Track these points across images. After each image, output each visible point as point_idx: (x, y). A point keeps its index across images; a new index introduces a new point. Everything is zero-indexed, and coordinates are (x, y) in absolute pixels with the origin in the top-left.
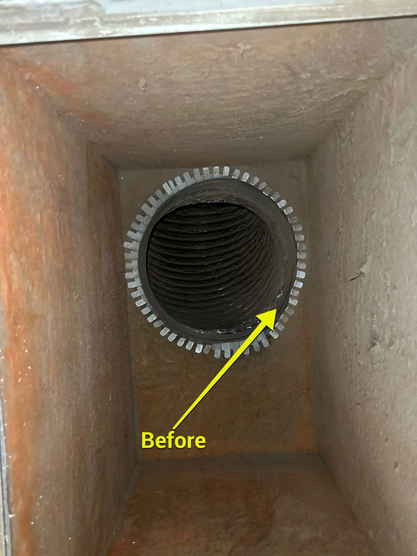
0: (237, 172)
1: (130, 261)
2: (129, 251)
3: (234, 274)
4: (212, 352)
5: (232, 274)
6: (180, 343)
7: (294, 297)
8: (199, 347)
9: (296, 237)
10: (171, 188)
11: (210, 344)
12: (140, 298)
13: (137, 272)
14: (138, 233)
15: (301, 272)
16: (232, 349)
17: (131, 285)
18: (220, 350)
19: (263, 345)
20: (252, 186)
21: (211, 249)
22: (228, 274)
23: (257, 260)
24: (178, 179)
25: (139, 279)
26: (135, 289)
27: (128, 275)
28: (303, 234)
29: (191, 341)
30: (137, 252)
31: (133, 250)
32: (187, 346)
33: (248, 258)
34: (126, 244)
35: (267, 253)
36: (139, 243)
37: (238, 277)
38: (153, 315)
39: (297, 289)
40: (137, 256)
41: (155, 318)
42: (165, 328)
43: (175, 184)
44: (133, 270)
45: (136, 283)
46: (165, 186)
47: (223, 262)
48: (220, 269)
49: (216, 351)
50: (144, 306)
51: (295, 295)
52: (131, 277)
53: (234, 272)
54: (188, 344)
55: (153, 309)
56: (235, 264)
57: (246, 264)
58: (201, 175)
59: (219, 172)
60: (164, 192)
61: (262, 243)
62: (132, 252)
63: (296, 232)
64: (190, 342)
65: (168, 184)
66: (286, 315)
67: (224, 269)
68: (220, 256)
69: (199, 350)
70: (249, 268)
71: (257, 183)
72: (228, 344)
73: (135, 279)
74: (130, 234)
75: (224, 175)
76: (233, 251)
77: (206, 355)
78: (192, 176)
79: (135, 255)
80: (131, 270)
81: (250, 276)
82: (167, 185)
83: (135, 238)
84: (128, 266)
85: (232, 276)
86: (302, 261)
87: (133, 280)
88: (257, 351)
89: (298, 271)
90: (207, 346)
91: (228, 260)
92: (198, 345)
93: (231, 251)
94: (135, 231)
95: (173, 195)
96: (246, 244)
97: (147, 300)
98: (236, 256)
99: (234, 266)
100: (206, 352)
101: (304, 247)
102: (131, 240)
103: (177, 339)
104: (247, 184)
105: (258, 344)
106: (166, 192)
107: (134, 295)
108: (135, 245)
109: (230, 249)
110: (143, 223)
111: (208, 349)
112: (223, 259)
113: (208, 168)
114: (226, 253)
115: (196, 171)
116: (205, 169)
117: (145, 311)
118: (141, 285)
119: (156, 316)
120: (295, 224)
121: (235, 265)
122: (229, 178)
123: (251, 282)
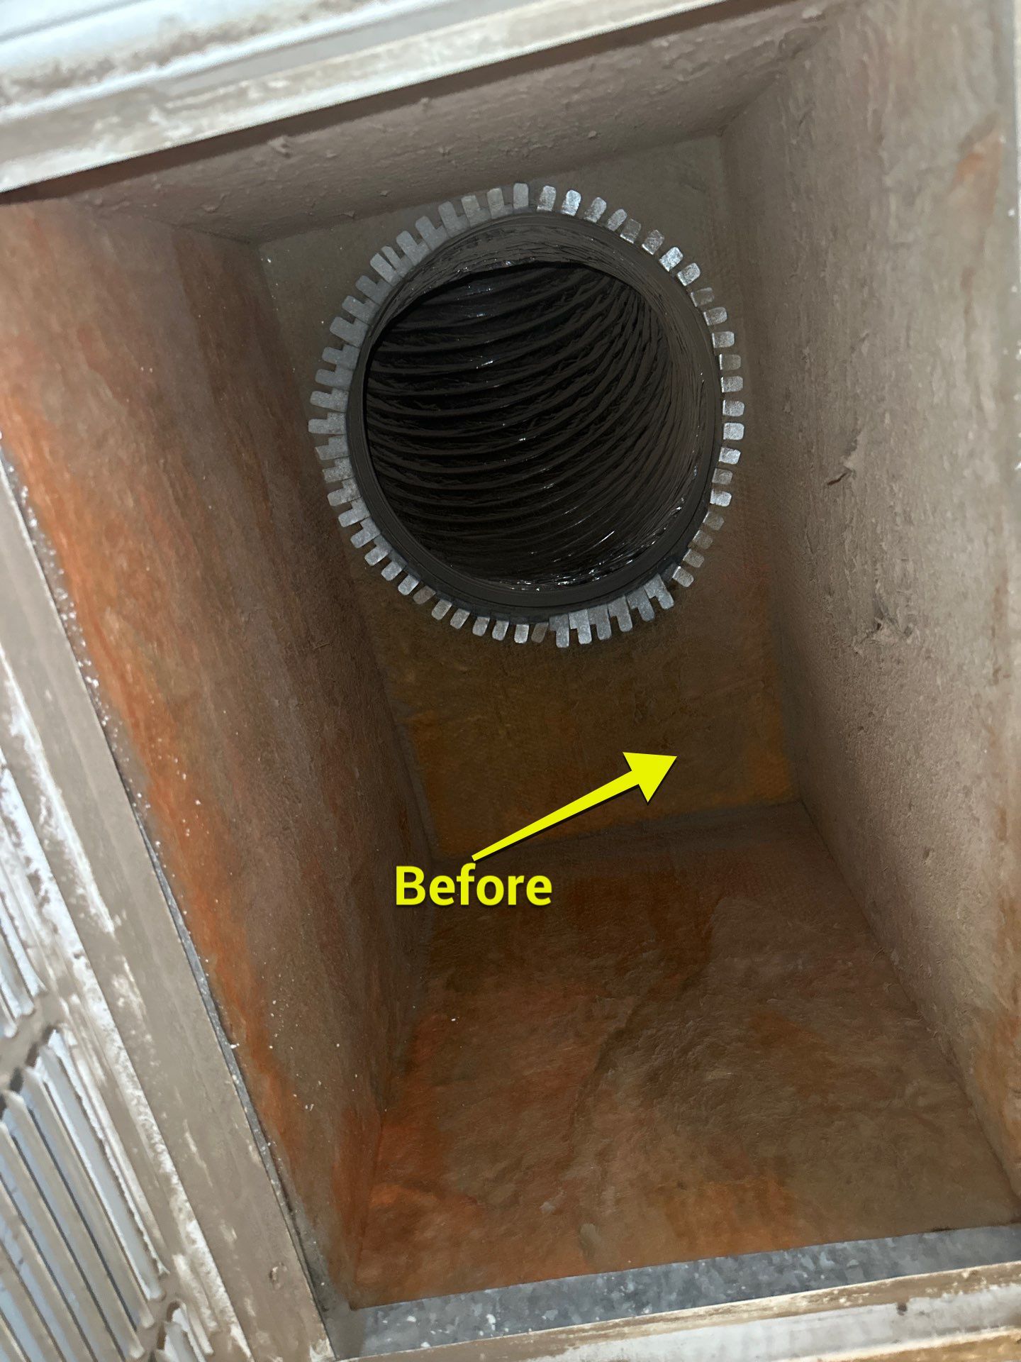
0: (549, 192)
1: (332, 464)
2: (324, 439)
3: (581, 421)
4: (551, 636)
5: (576, 421)
6: (479, 629)
7: (721, 489)
8: (522, 630)
9: (713, 339)
10: (392, 265)
11: (543, 621)
12: (371, 545)
13: (354, 486)
14: (334, 391)
15: (732, 424)
16: (593, 623)
17: (346, 520)
18: (568, 629)
19: (661, 604)
20: (591, 223)
21: (518, 362)
22: (567, 423)
23: (633, 379)
24: (405, 240)
25: (360, 501)
26: (358, 527)
27: (335, 498)
28: (730, 330)
29: (503, 619)
30: (344, 439)
31: (333, 436)
32: (494, 632)
33: (610, 376)
34: (315, 426)
35: (656, 359)
37: (593, 427)
38: (409, 578)
39: (727, 467)
40: (345, 448)
41: (415, 584)
42: (442, 602)
43: (401, 254)
44: (343, 483)
45: (357, 514)
46: (377, 263)
47: (552, 391)
48: (547, 412)
49: (558, 634)
50: (385, 563)
51: (723, 483)
52: (344, 501)
53: (581, 415)
54: (495, 627)
55: (405, 563)
56: (582, 393)
57: (607, 391)
58: (458, 216)
59: (503, 202)
60: (376, 278)
61: (640, 334)
62: (331, 440)
63: (712, 326)
64: (499, 623)
65: (383, 255)
66: (707, 530)
67: (558, 409)
68: (542, 377)
69: (521, 638)
70: (615, 403)
71: (602, 215)
72: (585, 613)
73: (354, 504)
74: (318, 398)
75: (516, 207)
76: (574, 357)
77: (539, 645)
78: (438, 222)
79: (339, 446)
80: (339, 486)
81: (621, 421)
82: (381, 258)
83: (331, 406)
84: (330, 475)
85: (577, 426)
86: (733, 397)
87: (347, 507)
88: (648, 619)
89: (726, 425)
90: (538, 625)
91: (562, 386)
92: (518, 625)
93: (566, 359)
94: (327, 390)
95: (400, 279)
96: (602, 335)
97: (390, 547)
98: (581, 373)
99: (580, 400)
100: (538, 638)
101: (737, 362)
102: (323, 414)
103: (471, 621)
104: (578, 221)
105: (649, 605)
106: (380, 275)
107: (358, 540)
108: (336, 423)
109: (562, 355)
110: (342, 366)
111: (542, 631)
112: (550, 383)
113: (474, 197)
114: (555, 367)
115: (446, 209)
116: (467, 200)
117: (390, 573)
118: (367, 514)
119: (416, 578)
120: (708, 307)
121: (582, 396)
122: (530, 211)
123: (623, 439)
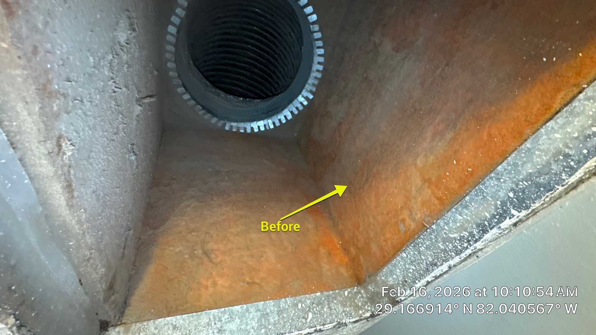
0: (220, 125)
1: (313, 85)
2: (311, 92)
7: (182, 7)
9: (175, 66)
10: (268, 123)
12: (319, 55)
13: (312, 74)
14: (300, 101)
15: (172, 33)
17: (321, 68)
24: (262, 128)
25: (313, 69)
26: (319, 63)
27: (319, 75)
28: (169, 68)
30: (305, 88)
31: (308, 91)
34: (311, 97)
36: (302, 93)
38: (316, 38)
39: (177, 16)
40: (307, 86)
41: (315, 34)
42: (311, 21)
44: (314, 78)
45: (317, 67)
46: (272, 127)
50: (319, 48)
51: (180, 9)
55: (313, 42)
58: (246, 127)
59: (233, 126)
60: (274, 123)
63: (175, 71)
65: (269, 127)
71: (206, 115)
73: (315, 70)
74: (305, 103)
75: (230, 124)
78: (252, 128)
80: (316, 78)
83: (303, 98)
84: (316, 82)
86: (170, 43)
87: (318, 71)
89: (175, 34)
94: (301, 103)
97: (314, 51)
101: (167, 56)
102: (307, 98)
104: (214, 115)
106: (272, 122)
107: (322, 59)
108: (305, 93)
110: (294, 106)
113: (240, 131)
115: (248, 131)
116: (242, 131)
117: (320, 43)
118: (313, 64)
119: (313, 35)
120: (175, 78)
122: (226, 122)
